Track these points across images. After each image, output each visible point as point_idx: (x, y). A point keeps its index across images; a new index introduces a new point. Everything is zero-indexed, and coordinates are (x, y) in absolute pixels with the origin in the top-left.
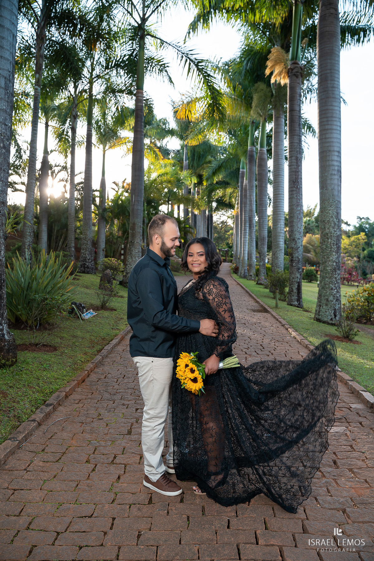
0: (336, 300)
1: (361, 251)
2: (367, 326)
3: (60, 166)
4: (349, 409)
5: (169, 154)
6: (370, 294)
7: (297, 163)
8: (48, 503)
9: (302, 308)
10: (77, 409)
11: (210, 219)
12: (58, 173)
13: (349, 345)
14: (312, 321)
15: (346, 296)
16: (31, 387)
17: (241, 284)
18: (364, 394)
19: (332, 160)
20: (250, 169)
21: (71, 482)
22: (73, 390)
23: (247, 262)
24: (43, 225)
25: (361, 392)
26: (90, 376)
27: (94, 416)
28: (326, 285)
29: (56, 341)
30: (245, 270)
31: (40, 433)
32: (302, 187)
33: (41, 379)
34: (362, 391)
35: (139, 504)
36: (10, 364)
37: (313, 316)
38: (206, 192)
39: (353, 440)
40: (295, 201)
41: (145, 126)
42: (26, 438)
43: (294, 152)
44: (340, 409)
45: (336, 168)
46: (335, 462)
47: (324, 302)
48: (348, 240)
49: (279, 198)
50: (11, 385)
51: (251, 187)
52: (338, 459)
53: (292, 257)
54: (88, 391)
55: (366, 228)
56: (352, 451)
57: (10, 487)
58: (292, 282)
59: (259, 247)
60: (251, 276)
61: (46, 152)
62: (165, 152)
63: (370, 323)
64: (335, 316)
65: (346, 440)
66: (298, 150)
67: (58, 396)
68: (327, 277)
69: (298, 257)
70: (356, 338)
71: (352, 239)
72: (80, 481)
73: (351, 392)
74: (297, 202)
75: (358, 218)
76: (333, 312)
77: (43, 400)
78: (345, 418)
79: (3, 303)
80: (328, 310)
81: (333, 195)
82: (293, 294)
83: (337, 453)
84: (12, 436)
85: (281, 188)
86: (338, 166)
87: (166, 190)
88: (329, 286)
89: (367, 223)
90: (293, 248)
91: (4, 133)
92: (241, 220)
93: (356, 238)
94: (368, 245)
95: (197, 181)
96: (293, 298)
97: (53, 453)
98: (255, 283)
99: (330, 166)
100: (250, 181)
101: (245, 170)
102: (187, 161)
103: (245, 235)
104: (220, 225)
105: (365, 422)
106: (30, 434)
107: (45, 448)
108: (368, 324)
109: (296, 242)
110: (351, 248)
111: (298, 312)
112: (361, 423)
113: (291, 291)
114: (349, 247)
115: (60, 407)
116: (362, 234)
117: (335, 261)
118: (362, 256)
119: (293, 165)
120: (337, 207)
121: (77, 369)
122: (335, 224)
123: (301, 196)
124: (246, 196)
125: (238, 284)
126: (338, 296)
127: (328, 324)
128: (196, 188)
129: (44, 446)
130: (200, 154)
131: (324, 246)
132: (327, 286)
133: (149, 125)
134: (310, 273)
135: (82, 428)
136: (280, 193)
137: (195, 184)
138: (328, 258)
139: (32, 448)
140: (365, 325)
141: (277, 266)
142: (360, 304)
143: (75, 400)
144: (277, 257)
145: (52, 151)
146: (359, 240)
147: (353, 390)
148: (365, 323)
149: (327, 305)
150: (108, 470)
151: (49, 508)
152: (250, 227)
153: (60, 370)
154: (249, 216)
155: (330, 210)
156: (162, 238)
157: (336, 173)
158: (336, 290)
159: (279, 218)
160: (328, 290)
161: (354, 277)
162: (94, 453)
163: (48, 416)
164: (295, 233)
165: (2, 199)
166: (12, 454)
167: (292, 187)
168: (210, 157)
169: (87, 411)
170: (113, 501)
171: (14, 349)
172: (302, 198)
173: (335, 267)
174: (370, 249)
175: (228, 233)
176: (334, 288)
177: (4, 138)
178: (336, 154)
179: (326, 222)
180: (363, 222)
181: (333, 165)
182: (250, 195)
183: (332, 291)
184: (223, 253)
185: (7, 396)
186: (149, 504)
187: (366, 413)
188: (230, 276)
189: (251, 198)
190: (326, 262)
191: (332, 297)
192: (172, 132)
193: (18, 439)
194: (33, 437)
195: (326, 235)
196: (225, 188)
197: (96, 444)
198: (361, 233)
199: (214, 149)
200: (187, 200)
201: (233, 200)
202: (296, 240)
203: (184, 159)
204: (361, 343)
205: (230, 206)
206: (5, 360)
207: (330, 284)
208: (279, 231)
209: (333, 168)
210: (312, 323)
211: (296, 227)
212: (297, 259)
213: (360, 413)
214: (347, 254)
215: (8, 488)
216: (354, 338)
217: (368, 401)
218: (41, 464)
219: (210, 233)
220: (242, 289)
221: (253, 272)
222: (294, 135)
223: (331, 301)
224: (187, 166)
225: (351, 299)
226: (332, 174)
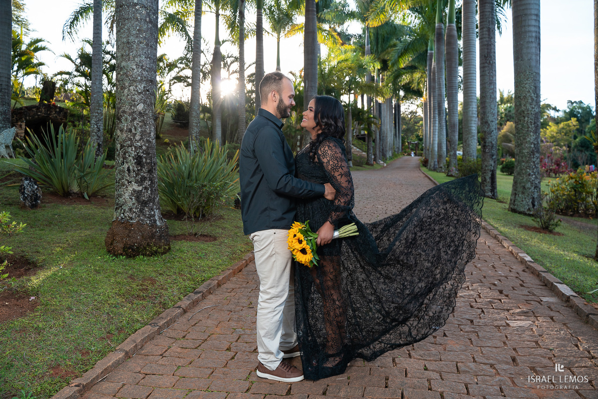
0: (535, 188)
1: (572, 139)
2: (573, 218)
3: (233, 57)
4: (539, 303)
5: (349, 40)
6: (578, 181)
7: (489, 35)
8: (177, 389)
9: (496, 199)
10: (228, 298)
11: (397, 109)
12: (231, 64)
13: (548, 237)
14: (506, 211)
15: (548, 185)
16: (182, 275)
17: (429, 176)
18: (559, 286)
19: (529, 26)
20: (439, 49)
21: (206, 369)
22: (227, 279)
23: (437, 153)
24: (217, 120)
25: (555, 284)
26: (248, 266)
27: (244, 305)
28: (522, 170)
29: (217, 231)
30: (434, 162)
31: (184, 320)
32: (495, 63)
33: (193, 267)
34: (557, 283)
35: (275, 395)
36: (162, 251)
37: (507, 206)
38: (390, 78)
39: (540, 336)
40: (487, 78)
41: (323, 10)
42: (168, 324)
43: (485, 23)
44: (528, 302)
45: (534, 34)
46: (514, 360)
47: (520, 189)
48: (556, 127)
49: (470, 78)
50: (161, 272)
51: (440, 69)
52: (519, 355)
53: (485, 142)
54: (243, 280)
55: (579, 113)
56: (538, 348)
57: (142, 371)
58: (485, 170)
59: (449, 135)
60: (441, 167)
61: (218, 43)
62: (345, 38)
63: (577, 215)
64: (534, 205)
65: (531, 336)
66: (490, 19)
67: (210, 285)
68: (523, 162)
69: (491, 142)
70: (557, 230)
71: (561, 125)
72: (216, 368)
73: (544, 284)
74: (490, 80)
75: (568, 103)
76: (531, 200)
77: (193, 288)
78: (532, 311)
79: (154, 187)
80: (525, 198)
81: (530, 67)
82: (486, 184)
83: (517, 350)
84: (153, 321)
85: (472, 66)
86: (536, 32)
87: (347, 79)
88: (526, 172)
89: (580, 108)
90: (485, 132)
91: (150, 6)
92: (430, 107)
93: (566, 125)
94: (581, 133)
95: (381, 66)
96: (486, 188)
97: (193, 339)
98: (445, 175)
99: (526, 32)
100: (438, 62)
101: (433, 52)
102: (369, 46)
103: (434, 123)
104: (409, 116)
105: (556, 316)
106: (172, 321)
107: (186, 335)
108: (575, 216)
109: (489, 125)
110: (559, 136)
111: (491, 203)
112: (552, 318)
113: (484, 180)
114: (557, 135)
115: (211, 296)
116: (574, 120)
117: (532, 142)
118: (573, 145)
119: (484, 38)
120: (535, 80)
121: (235, 259)
122: (533, 99)
123: (494, 72)
124: (434, 79)
125: (427, 176)
126: (537, 182)
127: (525, 214)
128: (381, 75)
129: (185, 333)
130: (384, 37)
131: (520, 126)
132: (524, 172)
133: (327, 9)
134: (510, 165)
135: (229, 316)
136: (472, 72)
137: (379, 70)
138: (525, 139)
139: (173, 334)
140: (571, 218)
141: (468, 155)
142: (566, 193)
143: (227, 289)
144: (469, 145)
145: (224, 42)
146: (569, 126)
147: (546, 282)
148: (572, 216)
149: (523, 193)
150: (249, 358)
151: (177, 394)
152: (439, 114)
153: (216, 259)
154: (438, 101)
155: (526, 84)
156: (280, 95)
157: (533, 40)
158: (534, 176)
159: (470, 100)
160: (525, 176)
161: (562, 168)
162: (237, 341)
163: (195, 303)
164: (488, 115)
165: (150, 78)
166: (151, 340)
167: (484, 63)
168: (395, 40)
169: (238, 300)
170: (247, 390)
171: (166, 236)
172: (496, 75)
173: (533, 150)
174: (583, 136)
175: (418, 124)
176: (532, 173)
177: (150, 12)
178: (534, 17)
179: (522, 97)
180: (575, 106)
181: (531, 31)
182: (439, 78)
183: (530, 177)
184: (413, 146)
185: (156, 283)
186: (286, 395)
187: (560, 306)
188: (418, 169)
189: (439, 82)
190: (522, 144)
191: (529, 184)
192: (352, 15)
193: (159, 324)
194: (176, 324)
195: (522, 113)
196: (412, 73)
197: (240, 332)
198: (572, 119)
199: (400, 31)
200: (370, 88)
201: (421, 86)
202: (489, 122)
203: (366, 44)
204: (563, 235)
205: (419, 94)
206: (157, 247)
207: (527, 168)
208: (471, 115)
209: (530, 35)
210: (506, 214)
211: (489, 108)
212: (490, 144)
213: (552, 307)
214: (554, 143)
215: (139, 372)
216: (554, 229)
217: (563, 294)
218: (179, 350)
219: (397, 124)
220: (430, 181)
221: (443, 164)
222: (485, 3)
223: (528, 188)
224: (370, 51)
225: (555, 189)
226: (528, 42)
